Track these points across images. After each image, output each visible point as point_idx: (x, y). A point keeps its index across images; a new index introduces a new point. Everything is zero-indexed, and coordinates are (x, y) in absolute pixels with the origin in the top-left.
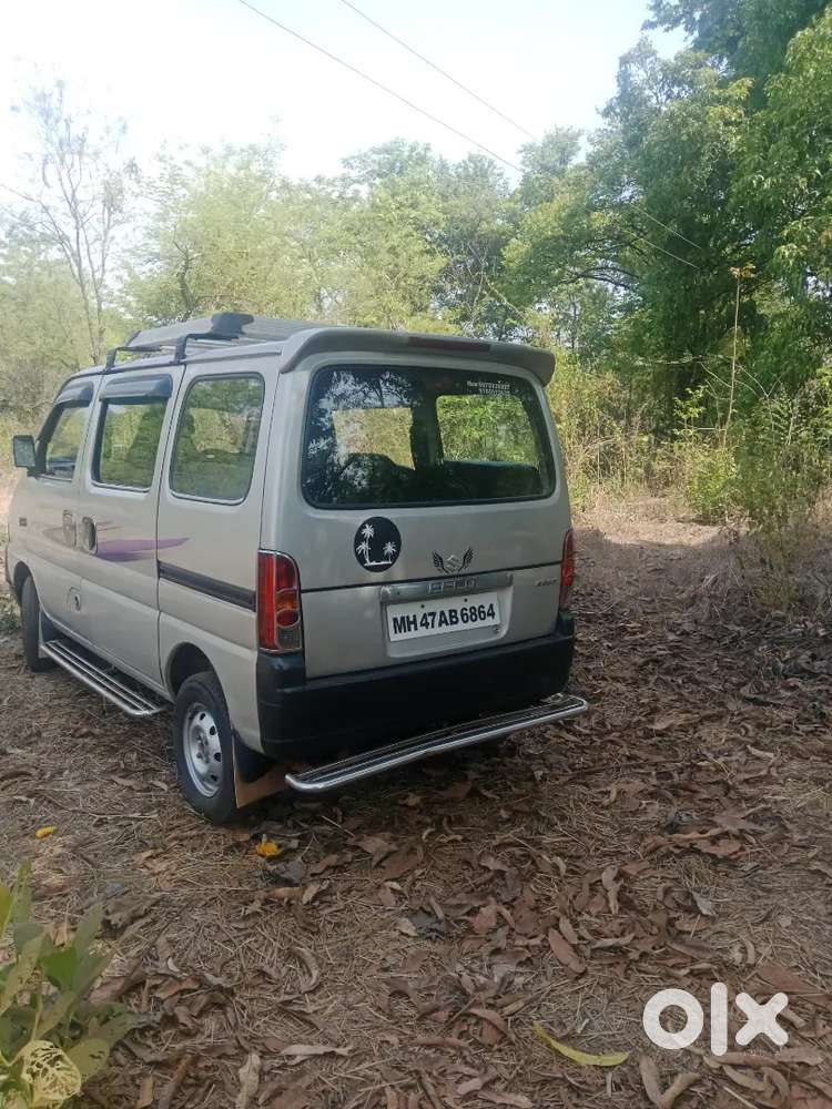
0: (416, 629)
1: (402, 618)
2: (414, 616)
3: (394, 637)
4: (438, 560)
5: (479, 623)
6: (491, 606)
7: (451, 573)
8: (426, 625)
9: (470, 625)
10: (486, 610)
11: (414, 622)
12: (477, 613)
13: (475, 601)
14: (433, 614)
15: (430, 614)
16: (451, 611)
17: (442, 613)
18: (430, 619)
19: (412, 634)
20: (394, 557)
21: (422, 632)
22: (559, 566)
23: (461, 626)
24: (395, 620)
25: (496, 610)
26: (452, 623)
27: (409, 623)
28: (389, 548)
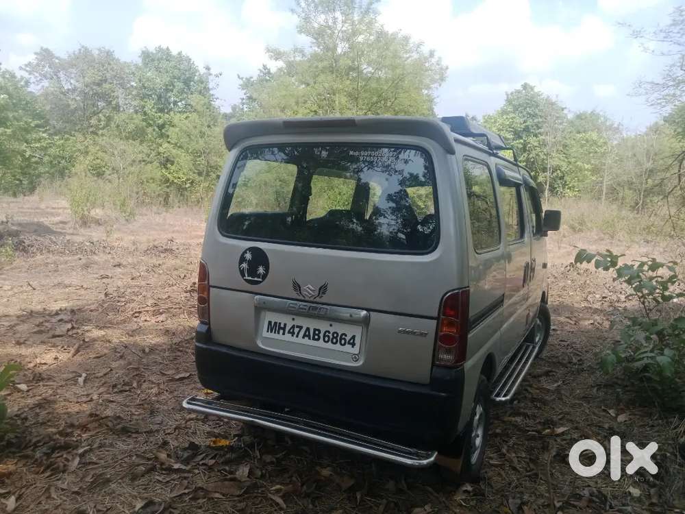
0: (284, 334)
1: (276, 323)
2: (285, 325)
3: (265, 334)
4: (297, 287)
5: (338, 347)
6: (354, 337)
7: (307, 299)
8: (293, 334)
9: (329, 345)
10: (348, 338)
11: (284, 329)
12: (337, 339)
13: (340, 329)
14: (301, 328)
15: (298, 327)
16: (315, 330)
17: (308, 329)
18: (296, 330)
19: (280, 336)
20: (264, 277)
21: (288, 337)
22: (435, 322)
23: (321, 343)
24: (270, 323)
25: (357, 341)
26: (314, 339)
27: (280, 328)
28: (261, 270)
